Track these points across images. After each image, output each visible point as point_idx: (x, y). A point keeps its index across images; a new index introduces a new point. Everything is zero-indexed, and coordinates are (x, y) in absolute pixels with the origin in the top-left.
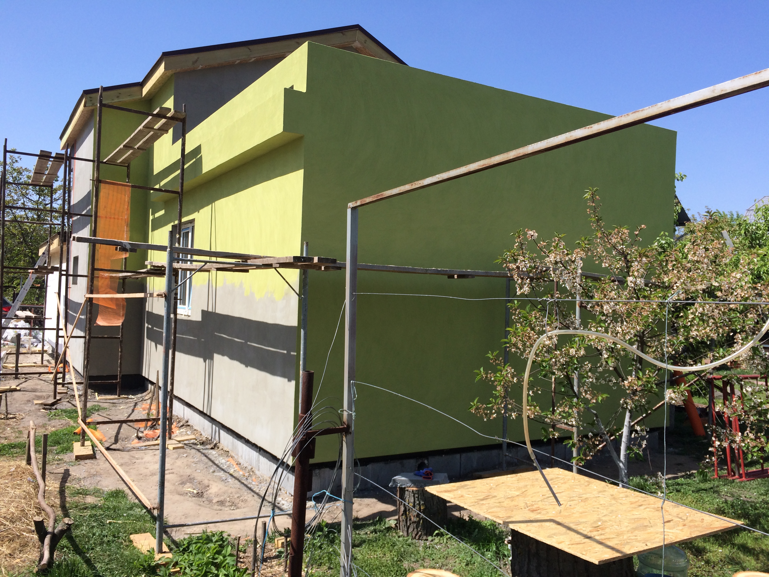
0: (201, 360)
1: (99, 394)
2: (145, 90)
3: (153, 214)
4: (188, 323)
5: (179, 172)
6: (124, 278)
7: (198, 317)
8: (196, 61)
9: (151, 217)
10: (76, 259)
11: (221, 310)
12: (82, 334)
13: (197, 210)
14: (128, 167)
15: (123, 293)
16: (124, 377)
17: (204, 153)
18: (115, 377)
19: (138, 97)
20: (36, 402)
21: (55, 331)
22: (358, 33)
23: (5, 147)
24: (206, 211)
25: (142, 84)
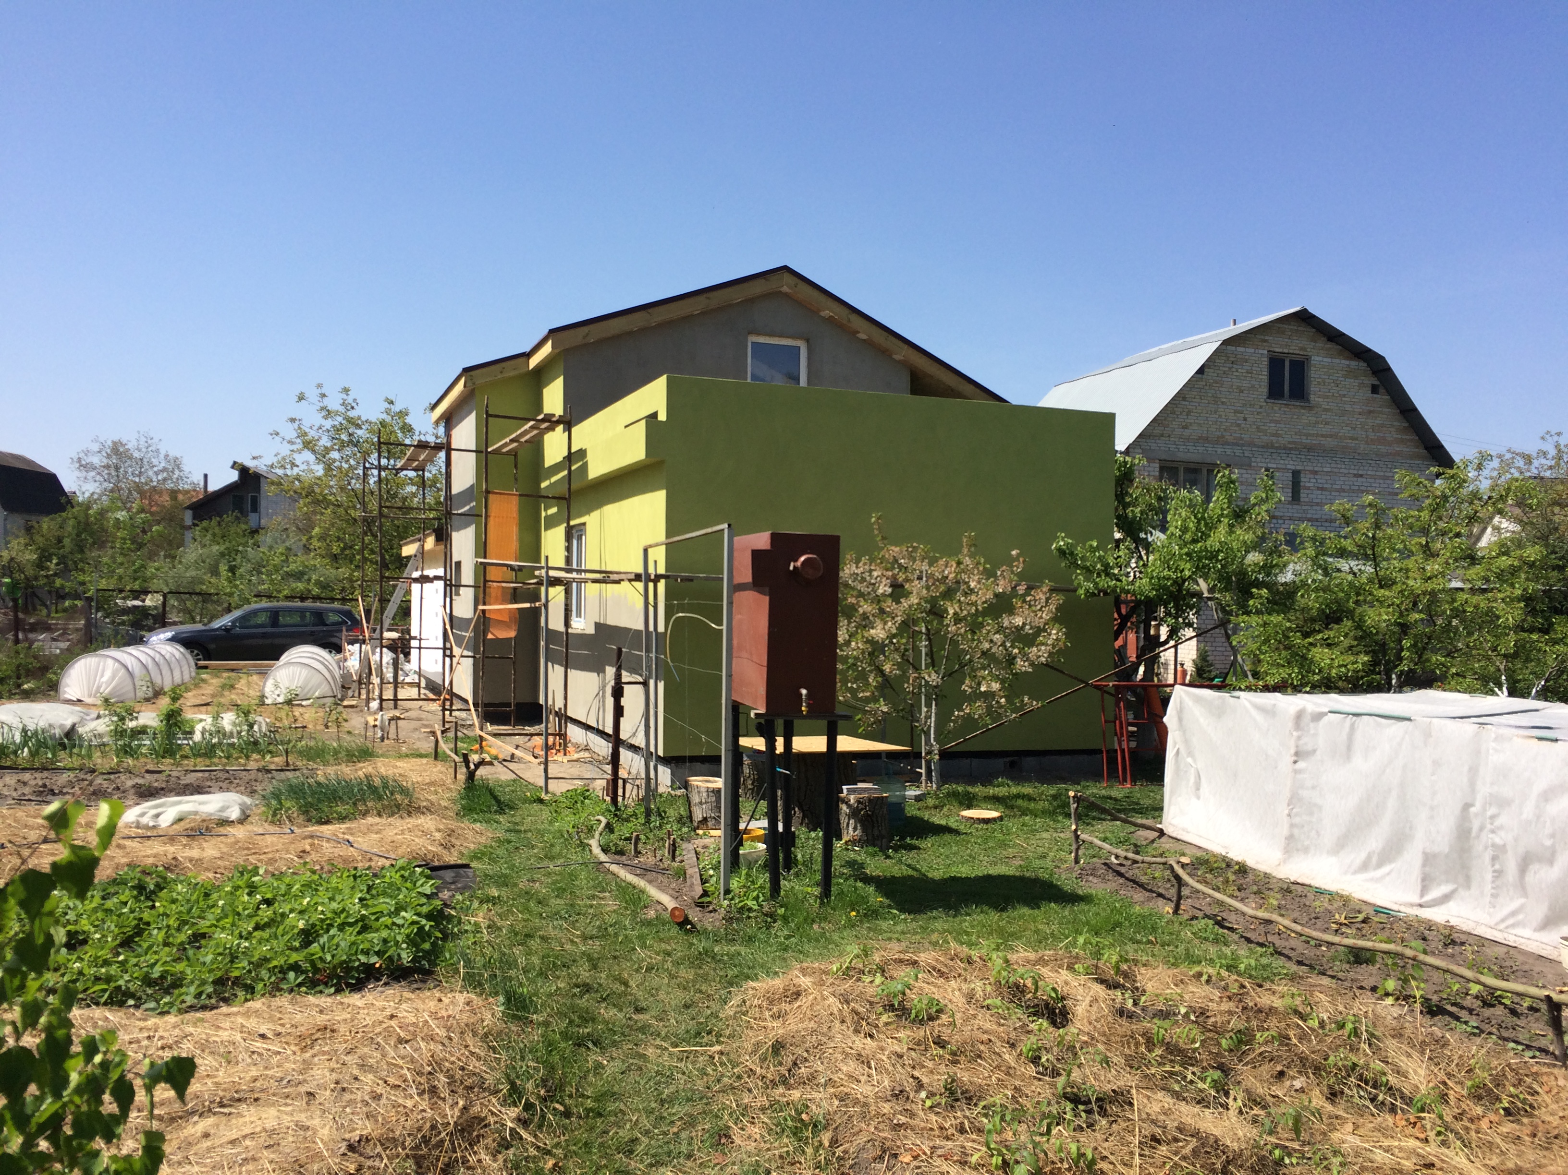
0: (596, 674)
1: (491, 724)
2: (534, 362)
3: (545, 510)
4: (582, 637)
5: (566, 472)
6: (515, 589)
7: (591, 630)
8: (587, 335)
9: (543, 514)
10: (458, 564)
11: (611, 622)
12: (470, 654)
13: (588, 512)
14: (516, 455)
15: (516, 602)
16: (518, 705)
17: (590, 457)
18: (509, 705)
19: (525, 370)
20: (423, 730)
21: (441, 651)
22: (787, 276)
24: (595, 514)
25: (528, 355)
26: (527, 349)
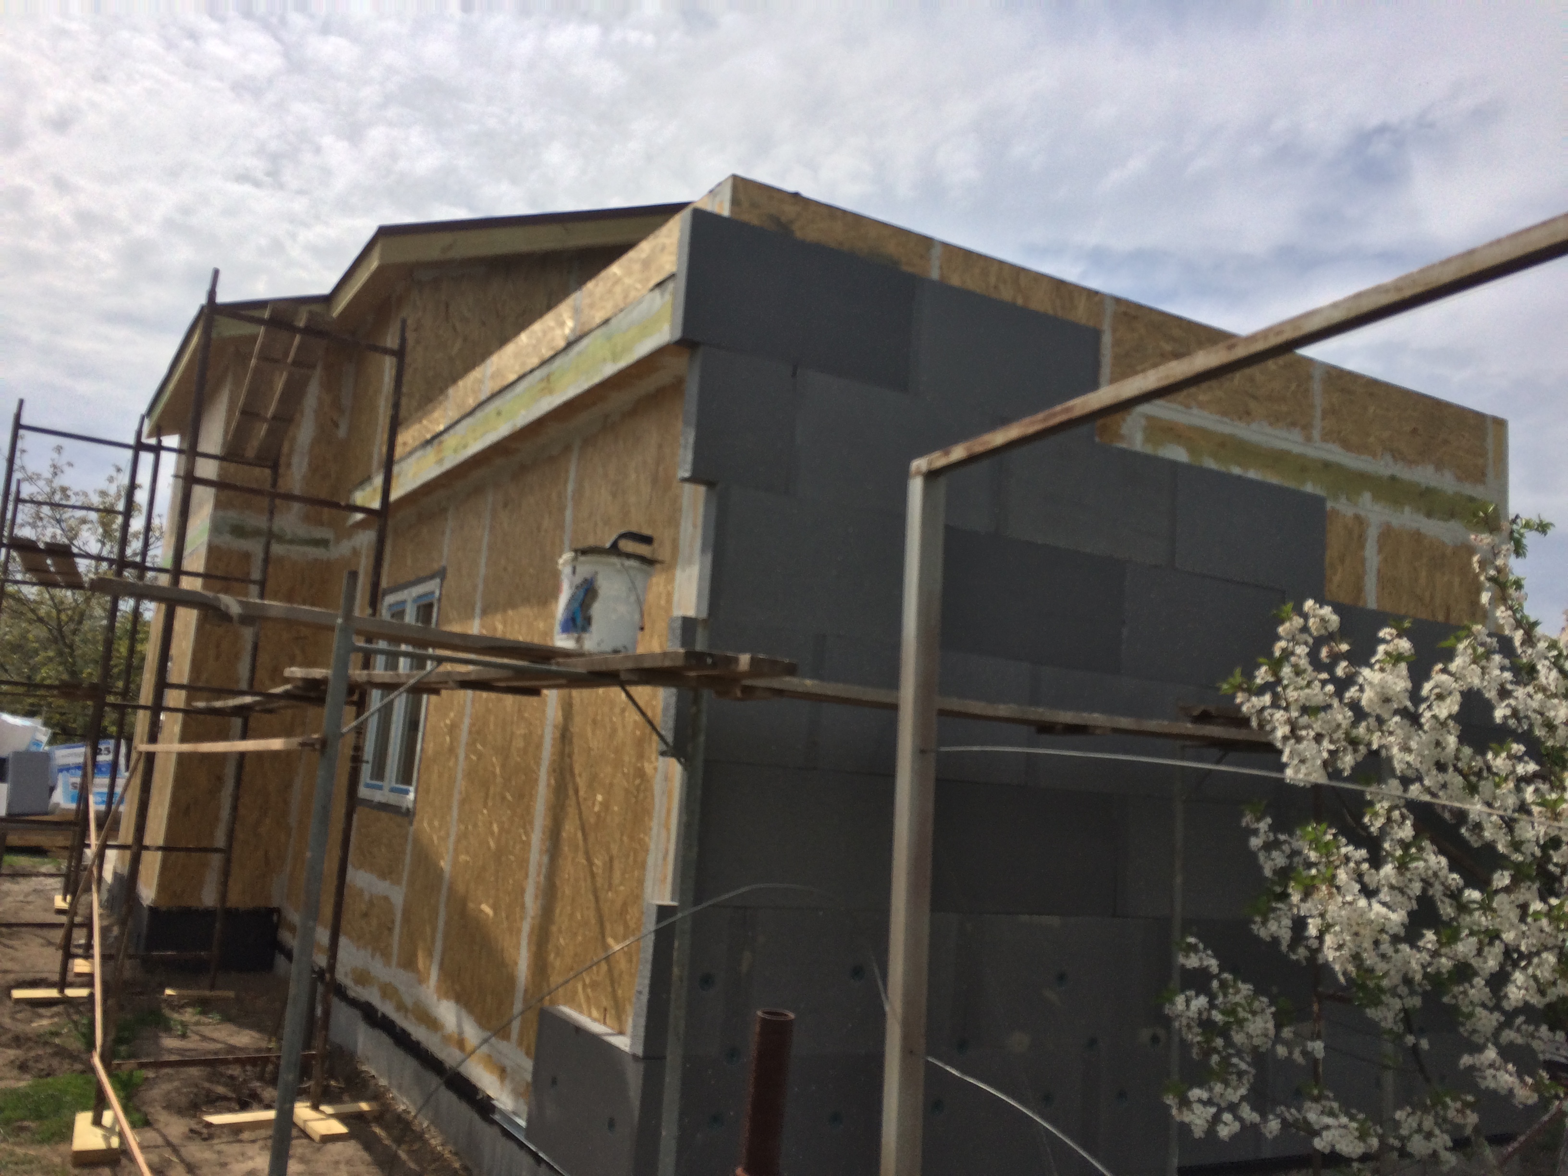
2: (338, 309)
23: (18, 416)
26: (327, 289)
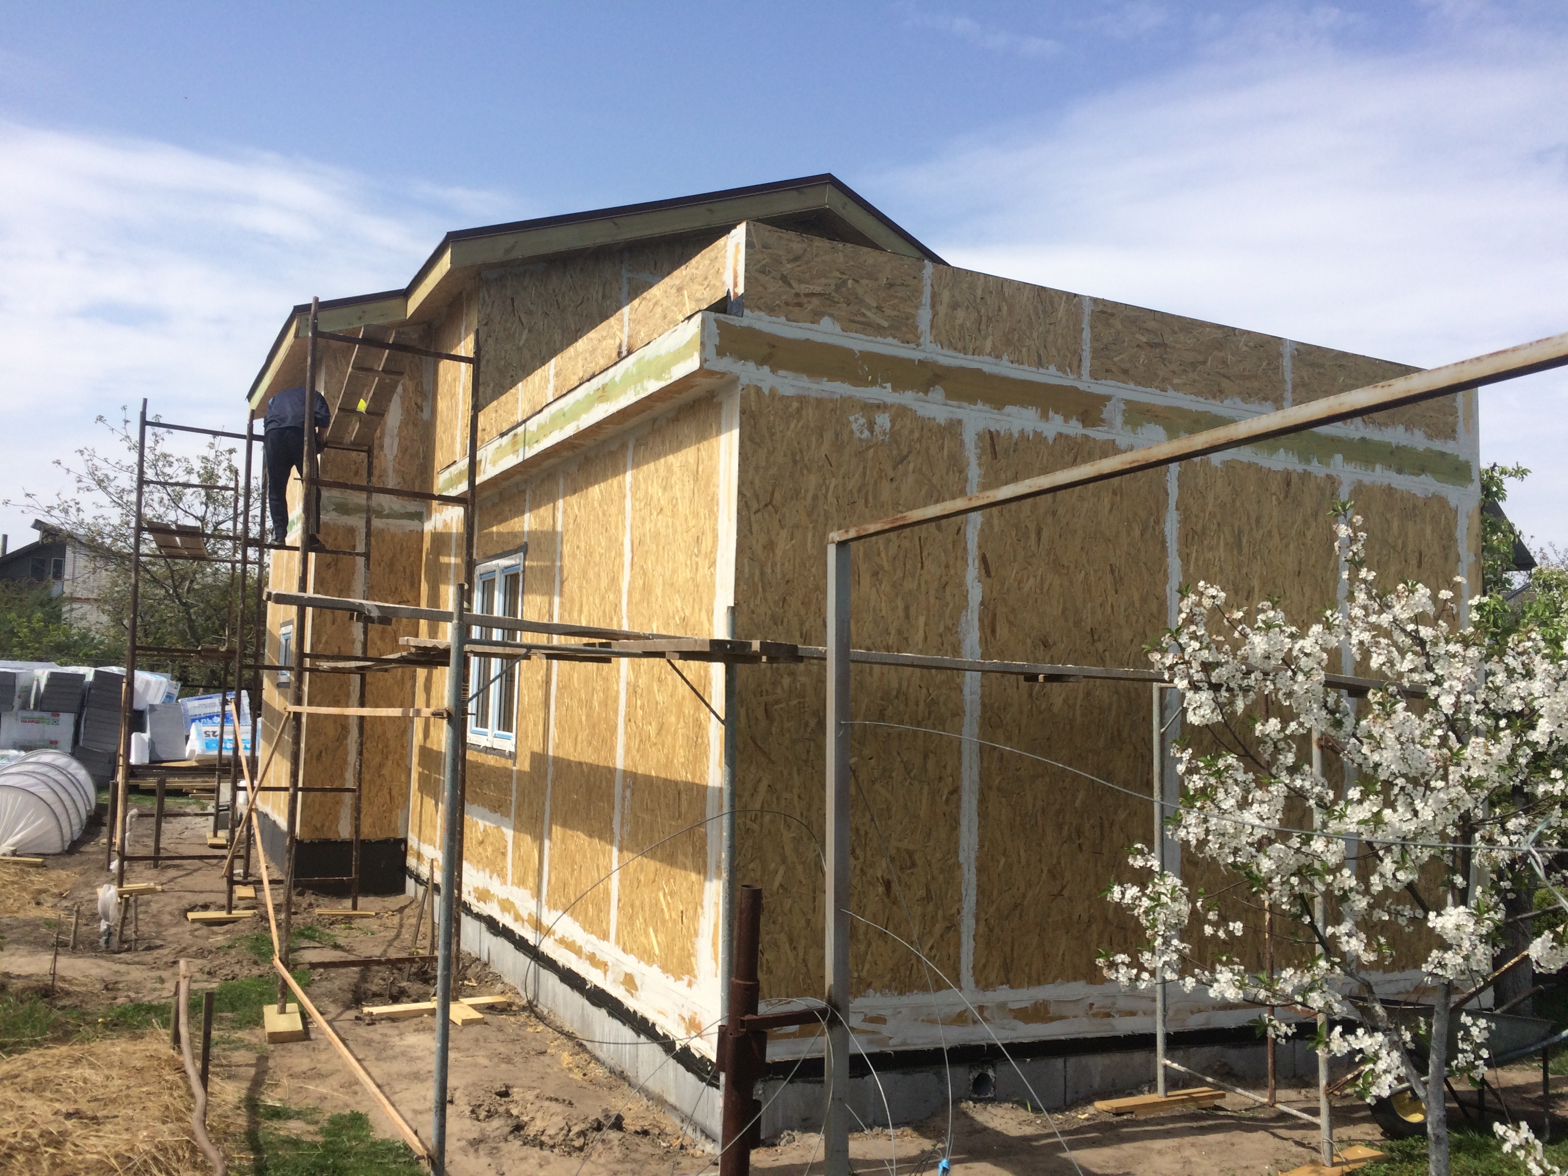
2: (414, 303)
6: (362, 671)
8: (513, 247)
19: (396, 318)
22: (830, 187)
23: (143, 414)
25: (405, 295)
26: (404, 284)
